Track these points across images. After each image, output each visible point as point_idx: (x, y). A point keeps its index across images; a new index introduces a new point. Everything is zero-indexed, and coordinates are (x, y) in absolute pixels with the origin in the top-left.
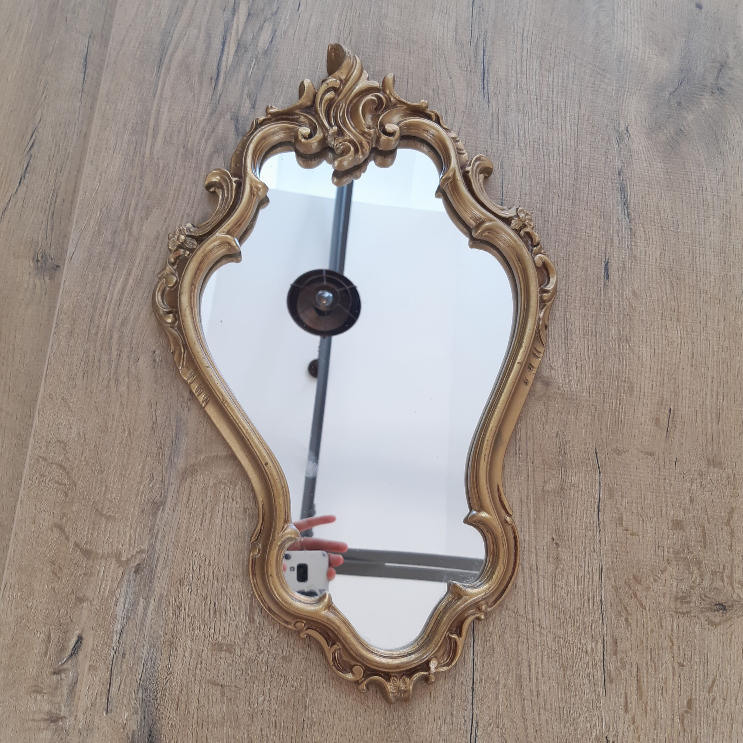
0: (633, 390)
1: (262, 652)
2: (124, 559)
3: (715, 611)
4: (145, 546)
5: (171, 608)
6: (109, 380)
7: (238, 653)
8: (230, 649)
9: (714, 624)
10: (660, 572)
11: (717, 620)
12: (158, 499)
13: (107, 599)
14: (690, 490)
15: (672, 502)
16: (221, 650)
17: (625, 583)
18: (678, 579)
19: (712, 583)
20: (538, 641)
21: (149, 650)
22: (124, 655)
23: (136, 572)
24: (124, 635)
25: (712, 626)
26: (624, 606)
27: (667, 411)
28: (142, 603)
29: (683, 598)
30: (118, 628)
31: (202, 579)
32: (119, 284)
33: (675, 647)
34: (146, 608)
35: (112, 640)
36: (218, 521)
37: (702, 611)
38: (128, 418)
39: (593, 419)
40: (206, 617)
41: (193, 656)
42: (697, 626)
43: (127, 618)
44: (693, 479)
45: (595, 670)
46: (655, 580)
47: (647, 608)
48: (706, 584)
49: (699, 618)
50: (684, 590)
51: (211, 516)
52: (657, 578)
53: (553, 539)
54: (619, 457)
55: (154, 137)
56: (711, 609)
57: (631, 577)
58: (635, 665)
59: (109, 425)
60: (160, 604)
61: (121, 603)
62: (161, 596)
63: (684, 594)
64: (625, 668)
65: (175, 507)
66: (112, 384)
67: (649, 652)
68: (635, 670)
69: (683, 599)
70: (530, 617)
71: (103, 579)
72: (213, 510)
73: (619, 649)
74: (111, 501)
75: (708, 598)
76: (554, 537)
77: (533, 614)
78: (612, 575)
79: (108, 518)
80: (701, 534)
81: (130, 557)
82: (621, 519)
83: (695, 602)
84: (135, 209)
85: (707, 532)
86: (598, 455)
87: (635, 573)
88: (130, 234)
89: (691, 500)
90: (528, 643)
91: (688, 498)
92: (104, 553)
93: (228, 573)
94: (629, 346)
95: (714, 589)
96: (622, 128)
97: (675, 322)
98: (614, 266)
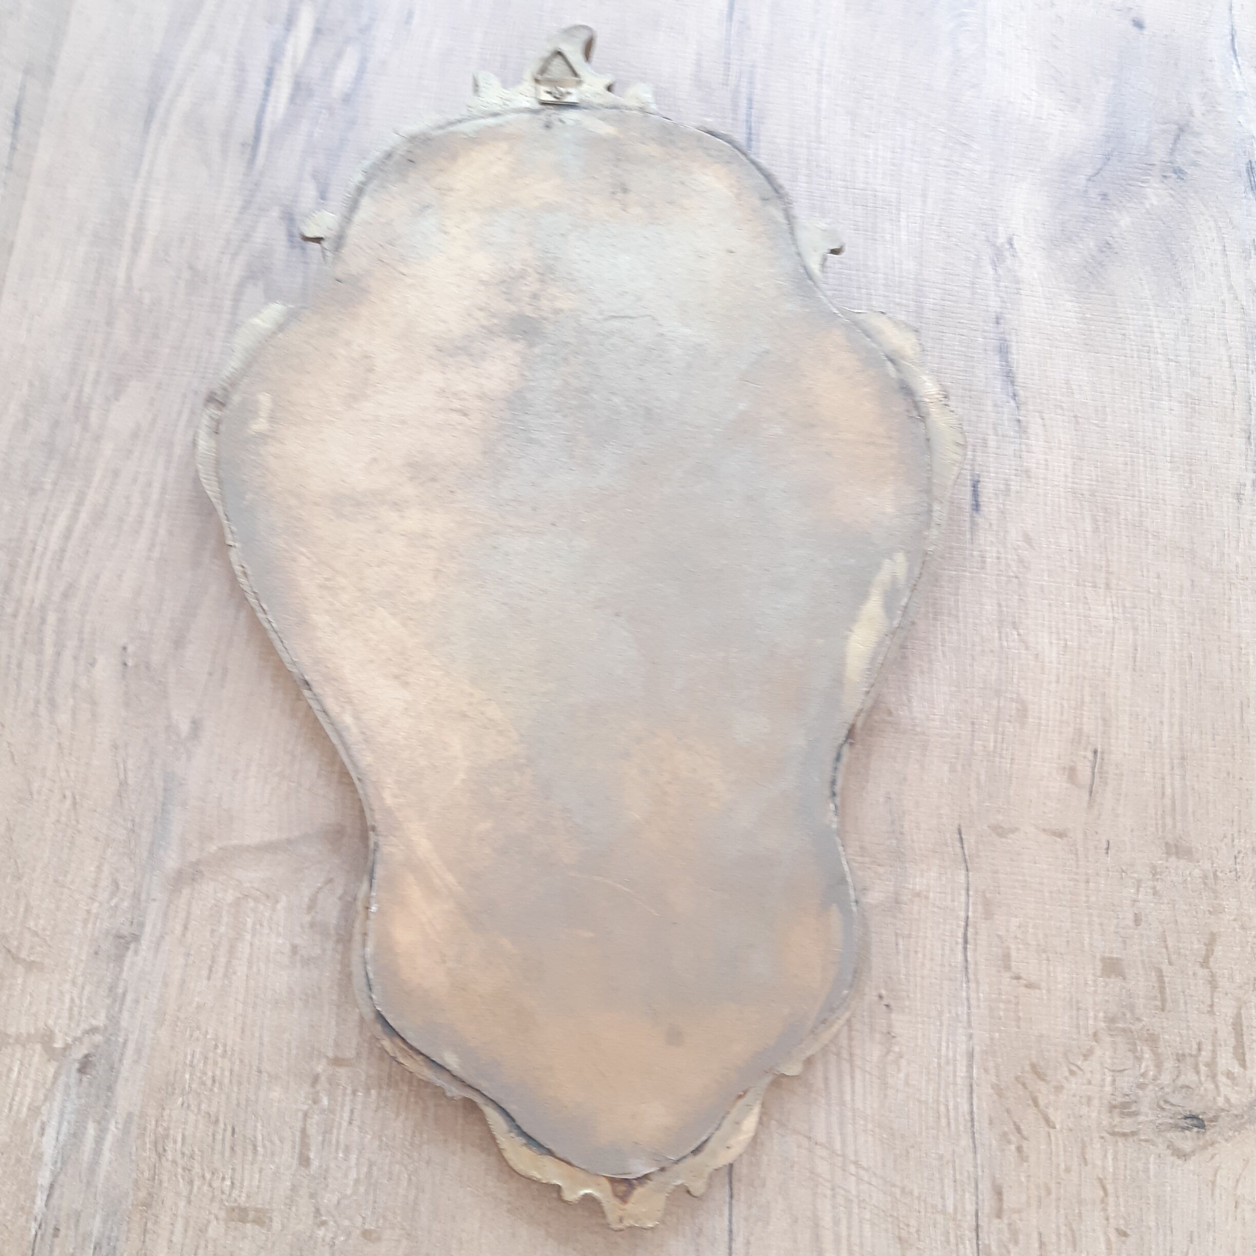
0: (1025, 716)
1: (324, 1223)
2: (58, 1045)
3: (1184, 1129)
4: (100, 1020)
5: (147, 1140)
6: (37, 702)
7: (276, 1225)
8: (261, 1219)
9: (1183, 1155)
10: (1082, 1058)
11: (1187, 1146)
12: (126, 930)
13: (25, 1124)
14: (1135, 901)
15: (1101, 924)
16: (243, 1220)
17: (1017, 1079)
18: (1113, 1071)
19: (1177, 1076)
20: (854, 1192)
21: (105, 1221)
22: (57, 1230)
23: (82, 1070)
24: (57, 1194)
25: (1179, 1157)
26: (1015, 1123)
27: (1090, 755)
28: (91, 1130)
29: (1125, 1105)
30: (44, 1178)
31: (209, 1082)
32: (62, 521)
33: (1111, 1200)
34: (99, 1141)
35: (34, 1202)
36: (241, 969)
37: (1160, 1129)
38: (72, 775)
39: (953, 770)
40: (216, 1157)
41: (190, 1233)
42: (1152, 1159)
43: (64, 1159)
44: (1139, 881)
45: (961, 1246)
46: (1072, 1073)
47: (1058, 1127)
48: (1166, 1079)
49: (1154, 1144)
50: (1126, 1091)
51: (229, 962)
52: (1074, 1068)
53: (881, 997)
54: (1003, 840)
55: (135, 251)
56: (1176, 1127)
57: (1027, 1068)
58: (1035, 1235)
59: (35, 786)
60: (126, 1131)
61: (51, 1132)
62: (130, 1115)
63: (1127, 1099)
64: (1016, 1242)
65: (158, 944)
66: (43, 711)
67: (1062, 1211)
68: (1036, 1245)
69: (1125, 1108)
70: (838, 1146)
71: (17, 1084)
72: (232, 950)
73: (1005, 1206)
74: (36, 934)
75: (1172, 1105)
76: (883, 992)
77: (844, 1142)
78: (991, 1064)
79: (30, 966)
80: (1156, 985)
81: (69, 1040)
82: (1007, 957)
83: (1147, 1114)
84: (96, 382)
85: (1166, 979)
86: (963, 837)
87: (1034, 1060)
88: (85, 428)
89: (1137, 920)
90: (834, 1196)
91: (1131, 916)
92: (21, 1034)
93: (260, 1072)
94: (1019, 635)
95: (1182, 1087)
96: (1001, 240)
97: (1102, 591)
98: (988, 489)
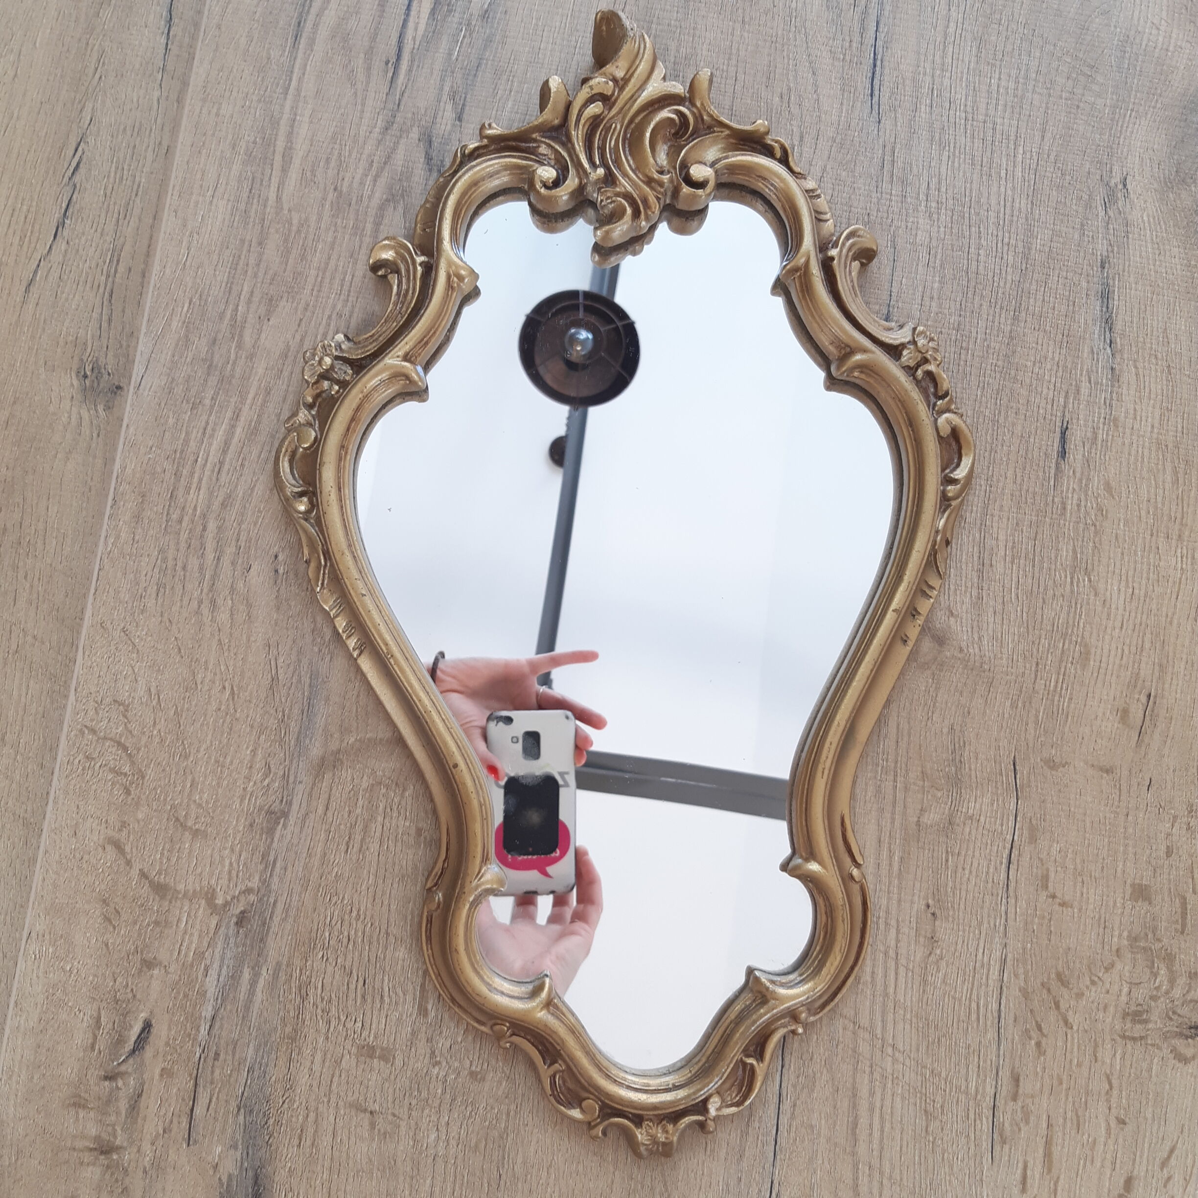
0: (1087, 659)
1: (438, 1063)
2: (220, 901)
3: (1187, 1037)
4: (255, 883)
5: (293, 985)
6: (200, 602)
7: (399, 1062)
8: (386, 1056)
9: (1184, 1059)
10: (1103, 970)
11: (1189, 1052)
12: (276, 807)
13: (192, 966)
14: (1168, 835)
15: (1135, 854)
16: (371, 1057)
17: (1043, 984)
18: (1131, 983)
19: (1188, 992)
20: (889, 1070)
21: (257, 1051)
22: (217, 1055)
23: (239, 923)
24: (217, 1025)
25: (1180, 1061)
26: (1037, 1022)
27: (1144, 699)
28: (246, 975)
29: (1137, 1013)
30: (207, 1011)
31: (345, 941)
32: (220, 434)
33: (1115, 1092)
34: (253, 983)
35: (198, 1030)
36: (374, 847)
37: (1166, 1037)
38: (231, 669)
39: (1014, 706)
40: (350, 1002)
41: (327, 1064)
42: (1156, 1061)
43: (223, 997)
44: (1175, 817)
45: (978, 1122)
46: (1093, 983)
47: (1075, 1028)
48: (1177, 993)
49: (1160, 1048)
50: (1140, 1001)
51: (363, 840)
52: (1096, 979)
53: (928, 906)
54: (1054, 772)
55: (285, 170)
56: (1181, 1035)
57: (1053, 976)
58: (1045, 1117)
59: (199, 678)
60: (276, 976)
61: (213, 973)
62: (278, 964)
63: (1139, 1008)
64: (1027, 1122)
65: (304, 821)
66: (205, 611)
67: (1070, 1099)
68: (1045, 1125)
69: (1137, 1016)
70: (879, 1031)
71: (185, 933)
72: (366, 828)
73: (1021, 1092)
74: (200, 806)
75: (1179, 1015)
76: (931, 902)
77: (884, 1028)
78: (1021, 971)
79: (196, 833)
80: (1179, 910)
81: (229, 898)
82: (1045, 878)
83: (1156, 1021)
84: (249, 302)
85: (1189, 907)
86: (1017, 768)
87: (1060, 969)
88: (239, 346)
89: (1169, 853)
90: (872, 1073)
91: (1163, 848)
92: (188, 890)
93: (387, 934)
94: (1090, 580)
95: (1191, 1001)
96: (1116, 179)
97: (1174, 542)
98: (1076, 436)
